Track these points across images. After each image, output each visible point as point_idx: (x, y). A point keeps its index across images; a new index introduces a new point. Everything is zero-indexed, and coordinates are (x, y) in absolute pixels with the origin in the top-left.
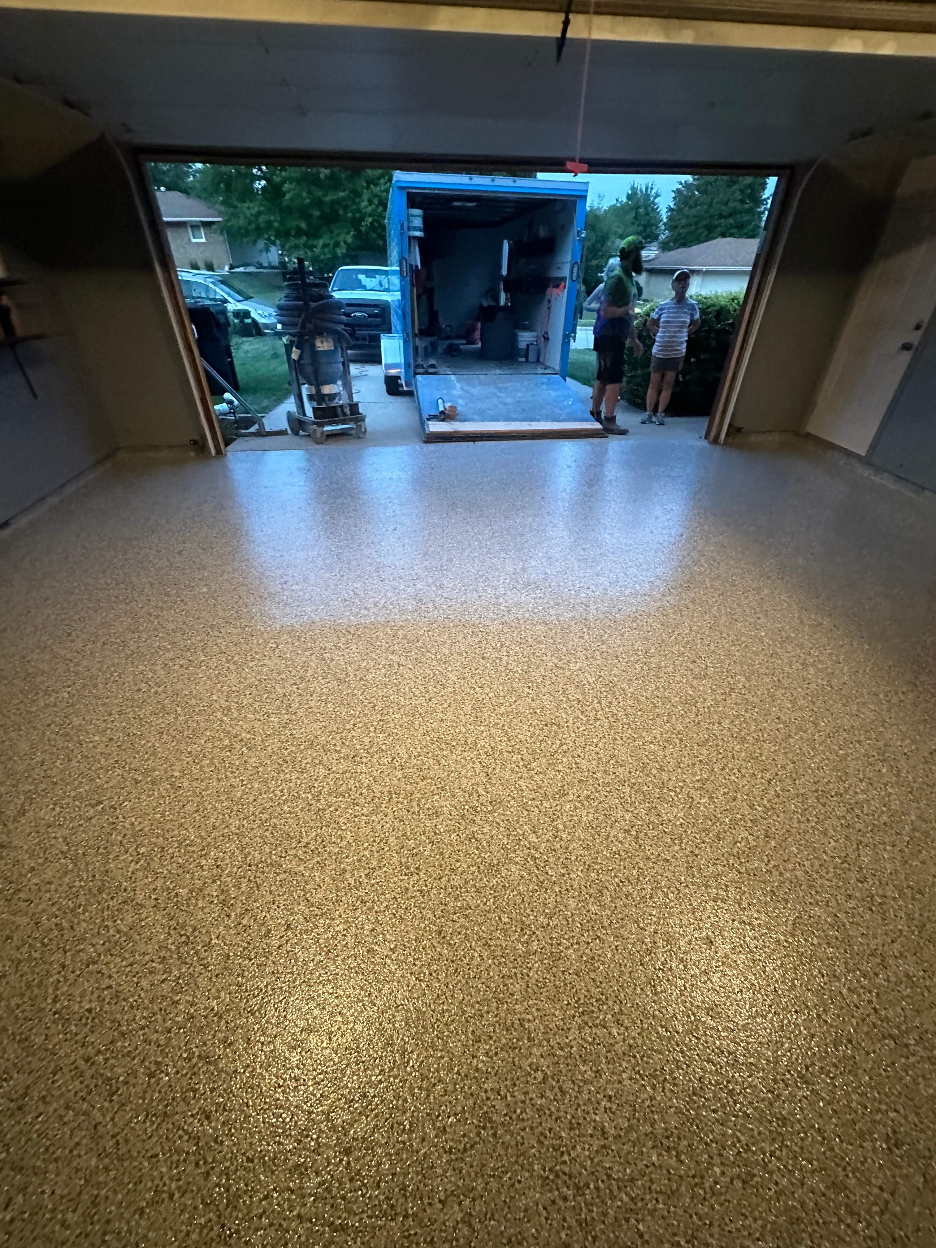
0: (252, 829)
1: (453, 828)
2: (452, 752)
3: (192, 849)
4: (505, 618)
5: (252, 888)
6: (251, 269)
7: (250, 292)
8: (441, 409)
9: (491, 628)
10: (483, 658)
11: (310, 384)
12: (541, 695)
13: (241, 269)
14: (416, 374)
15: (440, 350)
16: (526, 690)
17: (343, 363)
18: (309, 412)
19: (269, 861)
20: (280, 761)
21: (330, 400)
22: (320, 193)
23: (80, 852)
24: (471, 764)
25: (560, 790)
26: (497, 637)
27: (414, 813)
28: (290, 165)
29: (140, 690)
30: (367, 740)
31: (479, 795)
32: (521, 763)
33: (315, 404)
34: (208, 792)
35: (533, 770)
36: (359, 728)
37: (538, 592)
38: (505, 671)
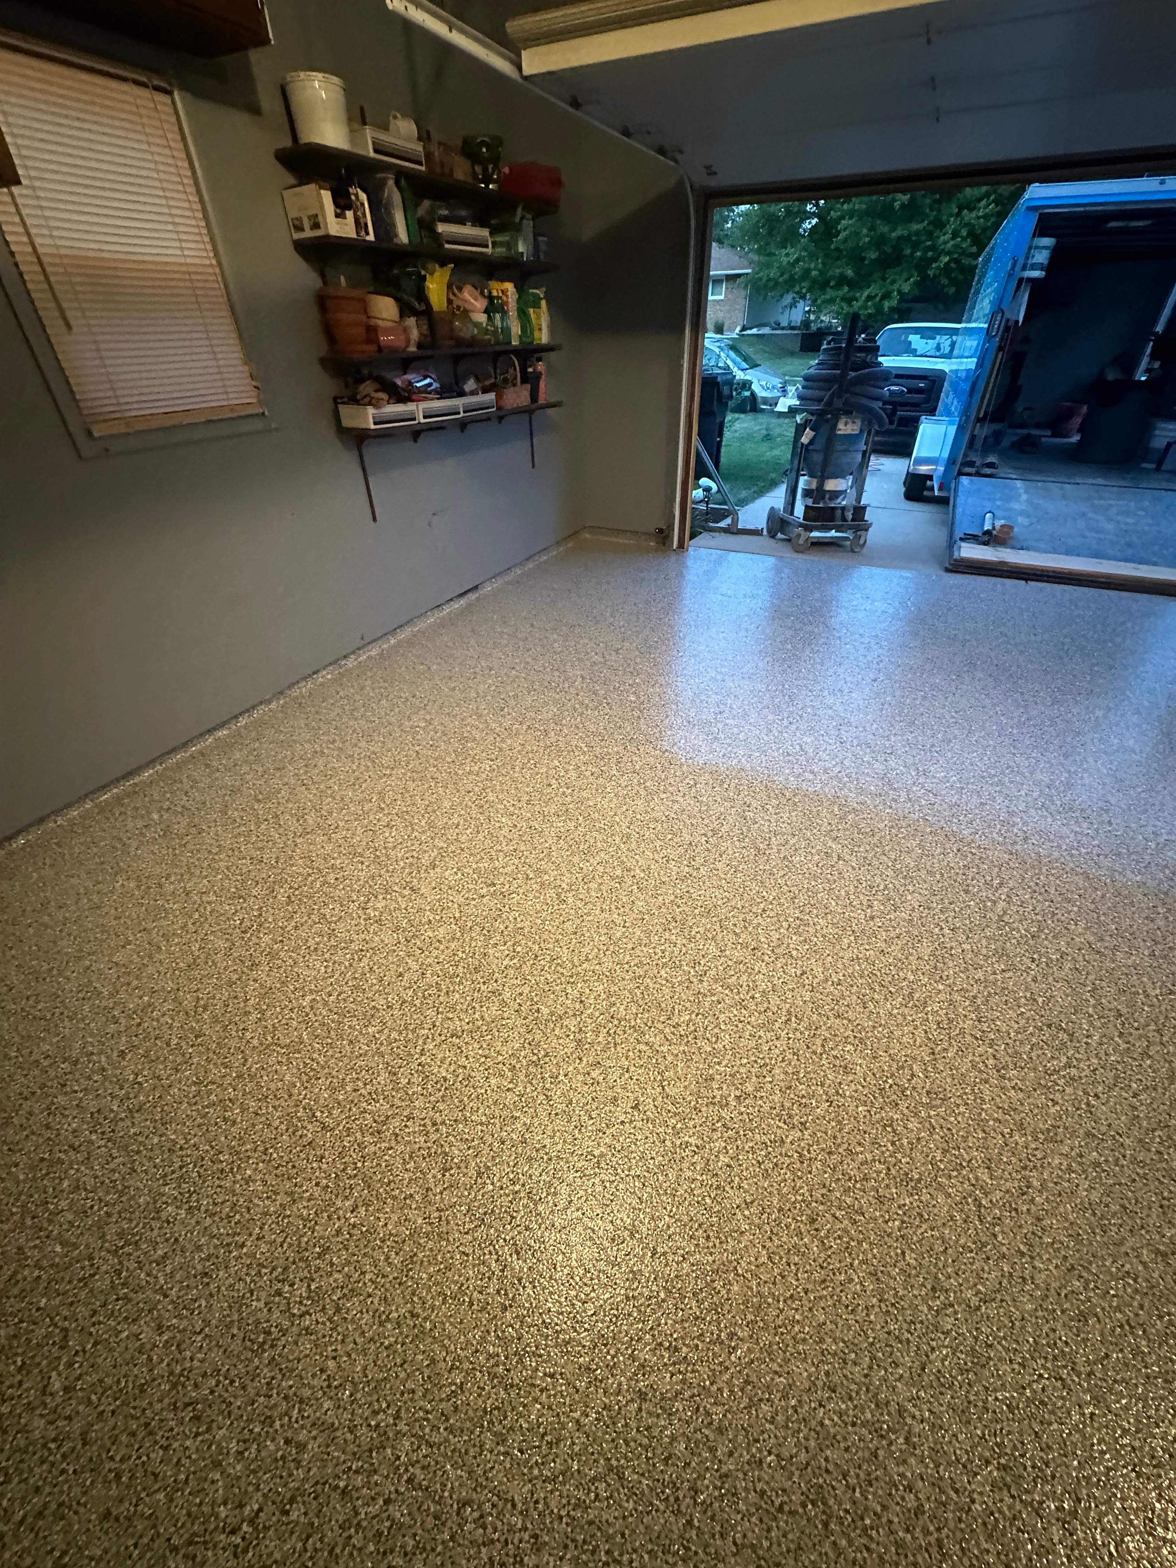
0: (623, 979)
1: (863, 1098)
2: (886, 999)
3: (561, 970)
4: (1018, 847)
5: (609, 1043)
6: (766, 330)
7: (757, 358)
8: (987, 527)
9: (990, 853)
10: (967, 892)
11: (811, 475)
12: (1051, 979)
13: (754, 331)
14: (961, 474)
15: (1006, 442)
16: (1028, 962)
17: (864, 453)
18: (799, 510)
19: (633, 1023)
20: (669, 917)
21: (830, 499)
22: (886, 229)
23: (469, 924)
24: (911, 1028)
25: (1048, 1130)
26: (996, 870)
27: (814, 1053)
28: (857, 195)
29: (550, 785)
30: (775, 936)
31: (913, 1075)
32: (991, 1062)
33: (810, 502)
34: (589, 918)
35: (1010, 1079)
36: (768, 916)
37: (1085, 825)
38: (997, 922)
